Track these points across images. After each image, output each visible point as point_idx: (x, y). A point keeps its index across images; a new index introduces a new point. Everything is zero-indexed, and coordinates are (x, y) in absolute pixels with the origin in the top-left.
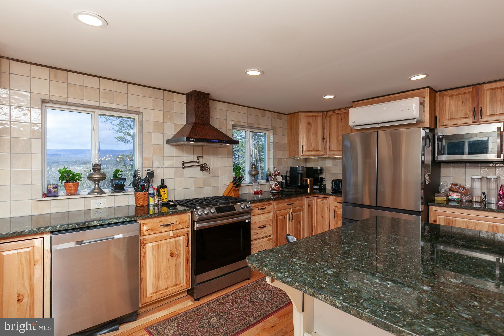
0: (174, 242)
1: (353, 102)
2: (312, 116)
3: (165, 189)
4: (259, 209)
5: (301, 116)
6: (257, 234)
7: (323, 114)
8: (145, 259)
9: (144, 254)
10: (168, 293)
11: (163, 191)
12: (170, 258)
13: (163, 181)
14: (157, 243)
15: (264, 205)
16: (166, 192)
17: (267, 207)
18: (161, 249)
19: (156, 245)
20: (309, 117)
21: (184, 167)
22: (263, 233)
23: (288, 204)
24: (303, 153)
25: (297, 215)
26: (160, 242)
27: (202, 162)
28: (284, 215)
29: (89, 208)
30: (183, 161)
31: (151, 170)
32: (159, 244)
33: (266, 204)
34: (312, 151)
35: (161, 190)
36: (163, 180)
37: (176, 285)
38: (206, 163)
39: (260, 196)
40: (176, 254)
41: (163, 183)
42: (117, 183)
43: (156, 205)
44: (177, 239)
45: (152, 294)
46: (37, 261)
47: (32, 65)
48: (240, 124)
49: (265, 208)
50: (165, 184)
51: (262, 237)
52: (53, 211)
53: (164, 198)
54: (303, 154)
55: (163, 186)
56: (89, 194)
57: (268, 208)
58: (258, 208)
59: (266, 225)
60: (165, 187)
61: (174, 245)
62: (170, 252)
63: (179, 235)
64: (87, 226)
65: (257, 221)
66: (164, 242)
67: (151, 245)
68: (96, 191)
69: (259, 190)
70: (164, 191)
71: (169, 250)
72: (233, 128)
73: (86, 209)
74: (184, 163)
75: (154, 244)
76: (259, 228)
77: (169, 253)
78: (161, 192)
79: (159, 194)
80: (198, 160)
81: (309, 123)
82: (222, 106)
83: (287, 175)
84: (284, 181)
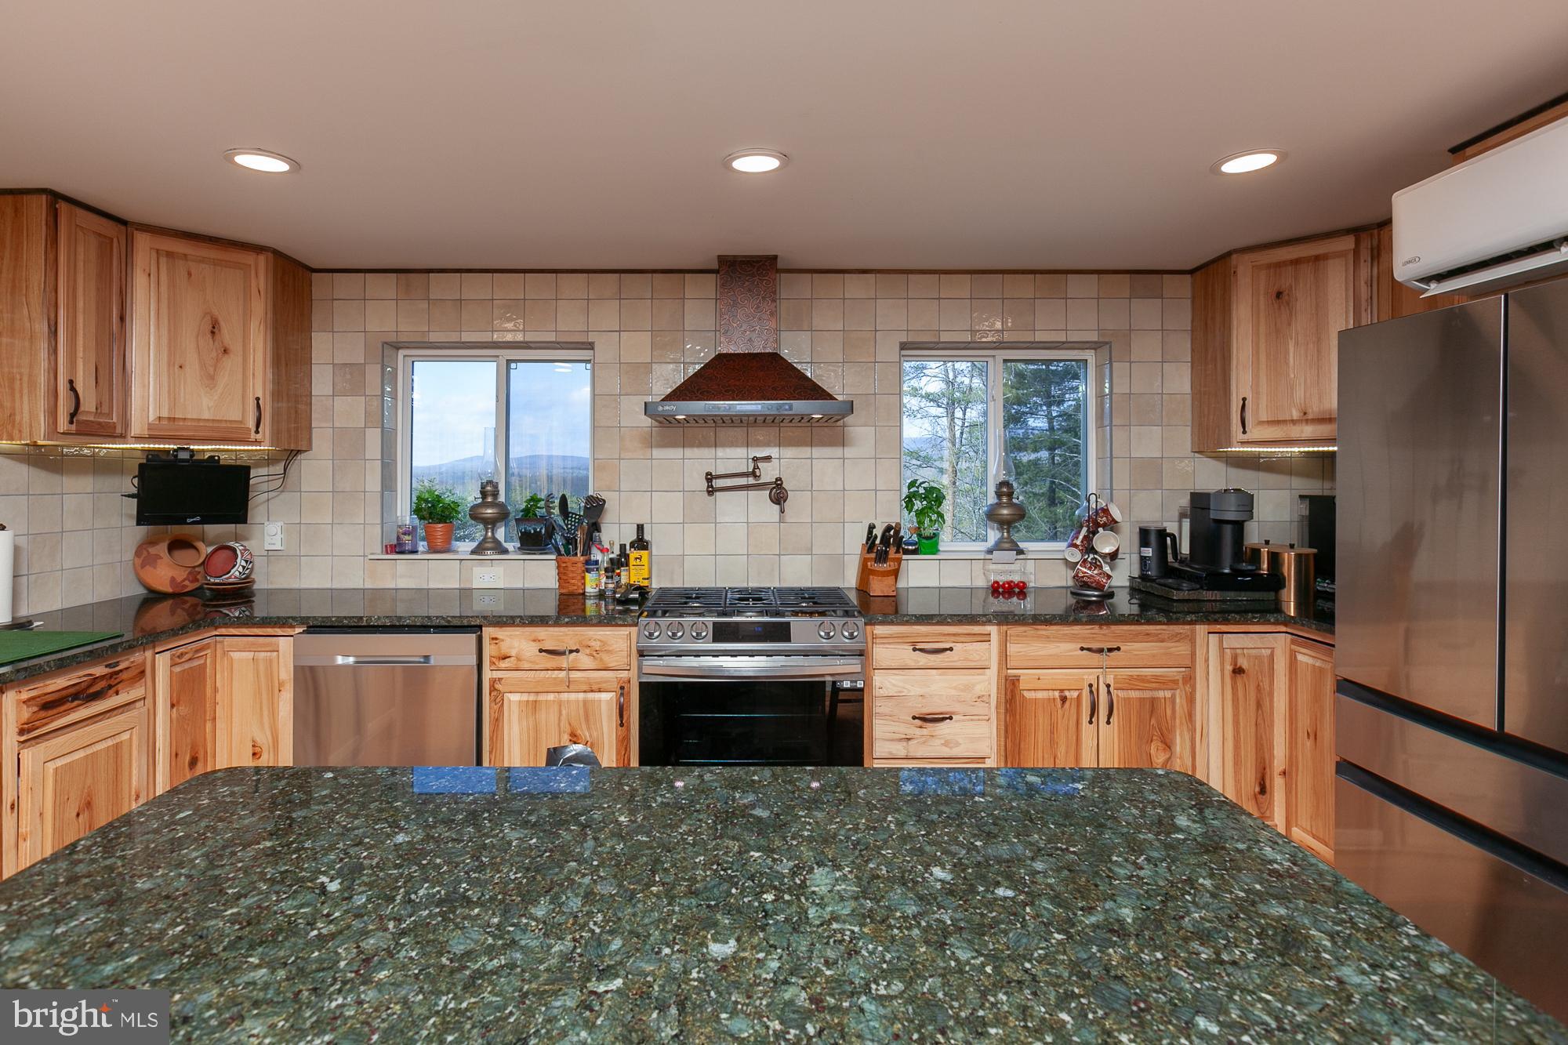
0: (581, 704)
2: (1296, 262)
3: (644, 553)
4: (915, 650)
5: (1241, 270)
6: (909, 739)
7: (1358, 243)
8: (499, 733)
9: (497, 720)
11: (636, 559)
13: (640, 528)
14: (532, 697)
15: (943, 639)
16: (644, 563)
17: (957, 647)
18: (542, 716)
19: (528, 701)
20: (1279, 265)
21: (711, 491)
22: (938, 742)
23: (1082, 649)
24: (1244, 432)
25: (1142, 700)
26: (542, 697)
27: (768, 473)
28: (1062, 691)
29: (468, 586)
30: (711, 474)
32: (536, 701)
33: (954, 635)
34: (1293, 422)
35: (633, 554)
36: (642, 525)
38: (780, 479)
39: (1014, 604)
40: (588, 739)
41: (643, 536)
42: (525, 529)
43: (601, 595)
44: (591, 696)
46: (281, 684)
48: (936, 340)
49: (951, 649)
50: (647, 537)
51: (933, 755)
52: (402, 583)
53: (631, 576)
54: (1245, 437)
55: (640, 542)
56: (473, 552)
57: (965, 651)
58: (914, 643)
59: (954, 713)
60: (644, 546)
61: (581, 712)
62: (568, 730)
63: (595, 687)
64: (364, 624)
65: (909, 691)
66: (551, 697)
67: (515, 697)
68: (489, 545)
69: (1016, 578)
70: (640, 559)
71: (567, 725)
72: (901, 356)
73: (462, 586)
74: (710, 478)
75: (525, 697)
76: (914, 718)
77: (564, 732)
78: (632, 561)
79: (620, 562)
80: (756, 467)
81: (1279, 295)
82: (856, 287)
83: (1171, 528)
84: (1148, 552)
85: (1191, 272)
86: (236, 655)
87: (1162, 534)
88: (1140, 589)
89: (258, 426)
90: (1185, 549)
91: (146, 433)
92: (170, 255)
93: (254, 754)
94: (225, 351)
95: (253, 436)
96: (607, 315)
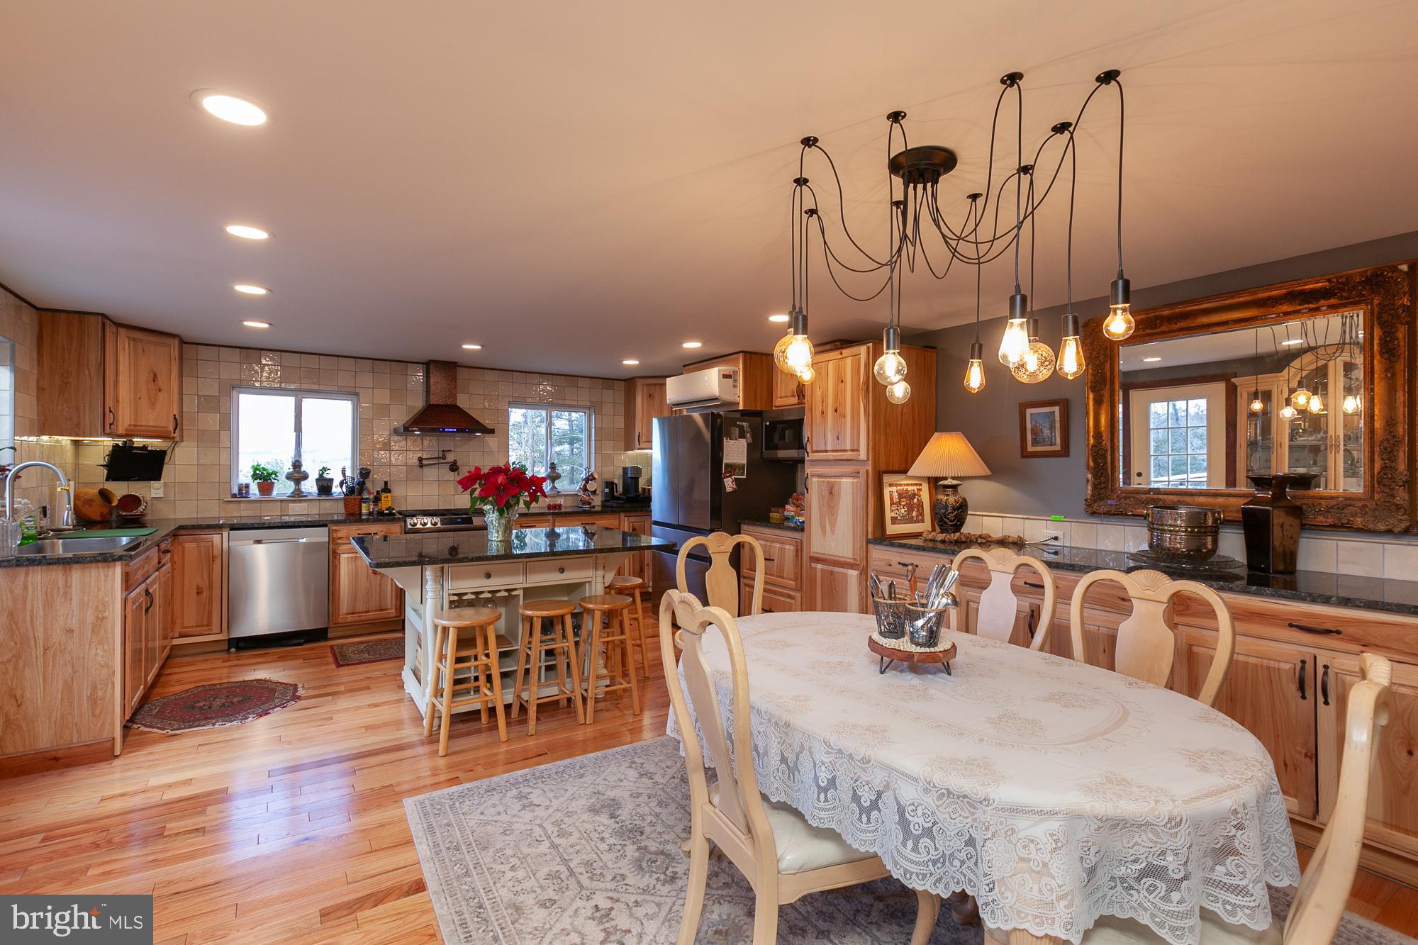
1: (684, 366)
2: (655, 385)
3: (389, 494)
5: (639, 384)
8: (338, 572)
10: (367, 618)
12: (373, 575)
13: (386, 483)
16: (389, 498)
18: (359, 563)
19: (352, 557)
20: (650, 385)
21: (421, 466)
29: (285, 513)
30: (421, 458)
31: (366, 469)
32: (356, 557)
35: (384, 495)
37: (381, 610)
38: (455, 461)
41: (387, 486)
42: (322, 484)
43: (370, 512)
45: (347, 614)
47: (221, 348)
48: (525, 401)
50: (389, 487)
52: (244, 514)
53: (385, 504)
54: (639, 446)
55: (386, 489)
60: (389, 491)
67: (346, 555)
68: (297, 493)
70: (386, 497)
73: (282, 514)
74: (421, 460)
75: (350, 555)
78: (383, 499)
79: (377, 500)
80: (444, 455)
81: (650, 396)
82: (490, 376)
83: (616, 481)
84: (607, 490)
85: (625, 380)
86: (187, 545)
87: (612, 483)
88: (604, 505)
89: (175, 430)
90: (620, 489)
91: (124, 433)
92: (134, 340)
93: (198, 593)
94: (160, 390)
95: (172, 435)
96: (366, 380)
